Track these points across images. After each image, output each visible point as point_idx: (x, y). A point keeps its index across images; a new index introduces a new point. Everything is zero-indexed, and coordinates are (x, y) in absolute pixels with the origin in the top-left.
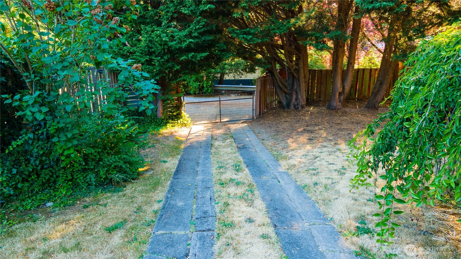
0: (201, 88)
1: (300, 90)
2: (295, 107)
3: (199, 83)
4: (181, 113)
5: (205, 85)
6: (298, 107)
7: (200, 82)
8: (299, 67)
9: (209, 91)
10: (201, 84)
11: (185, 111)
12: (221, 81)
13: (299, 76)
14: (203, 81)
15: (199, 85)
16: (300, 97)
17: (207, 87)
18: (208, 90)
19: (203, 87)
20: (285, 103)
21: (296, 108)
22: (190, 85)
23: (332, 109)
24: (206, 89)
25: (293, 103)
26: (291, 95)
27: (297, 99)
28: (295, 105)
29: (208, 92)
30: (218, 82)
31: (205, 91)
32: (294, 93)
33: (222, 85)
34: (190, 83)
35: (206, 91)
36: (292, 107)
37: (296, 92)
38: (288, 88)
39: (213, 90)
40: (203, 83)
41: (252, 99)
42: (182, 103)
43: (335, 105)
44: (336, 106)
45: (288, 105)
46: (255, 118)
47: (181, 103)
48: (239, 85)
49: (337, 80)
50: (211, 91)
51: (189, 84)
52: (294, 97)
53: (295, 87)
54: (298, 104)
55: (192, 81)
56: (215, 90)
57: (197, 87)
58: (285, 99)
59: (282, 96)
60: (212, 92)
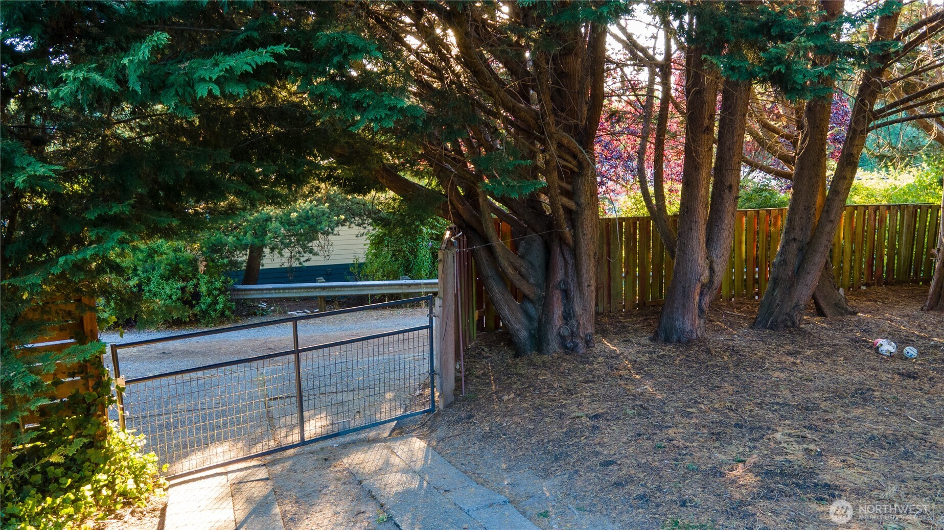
0: (191, 299)
1: (580, 284)
2: (563, 345)
3: (180, 284)
4: (105, 434)
5: (203, 289)
6: (576, 345)
7: (185, 279)
8: (577, 204)
9: (220, 306)
10: (190, 285)
11: (125, 423)
12: (253, 273)
13: (575, 236)
14: (194, 276)
15: (183, 289)
16: (578, 309)
17: (210, 293)
18: (216, 302)
19: (197, 295)
20: (523, 334)
21: (569, 349)
22: (150, 291)
23: (679, 341)
24: (209, 300)
25: (555, 331)
26: (546, 303)
27: (567, 316)
28: (562, 337)
29: (215, 310)
30: (242, 277)
31: (203, 307)
32: (557, 295)
33: (256, 284)
34: (148, 285)
35: (209, 306)
36: (554, 345)
37: (566, 294)
38: (532, 280)
39: (231, 301)
40: (195, 281)
41: (426, 331)
42: (108, 384)
43: (688, 329)
44: (691, 331)
45: (539, 341)
46: (440, 404)
47: (102, 385)
48: (315, 281)
49: (695, 242)
50: (225, 305)
51: (146, 289)
52: (558, 310)
53: (559, 275)
54: (573, 333)
55: (155, 277)
56: (238, 302)
57: (174, 297)
58: (524, 320)
59: (510, 308)
60: (230, 308)
